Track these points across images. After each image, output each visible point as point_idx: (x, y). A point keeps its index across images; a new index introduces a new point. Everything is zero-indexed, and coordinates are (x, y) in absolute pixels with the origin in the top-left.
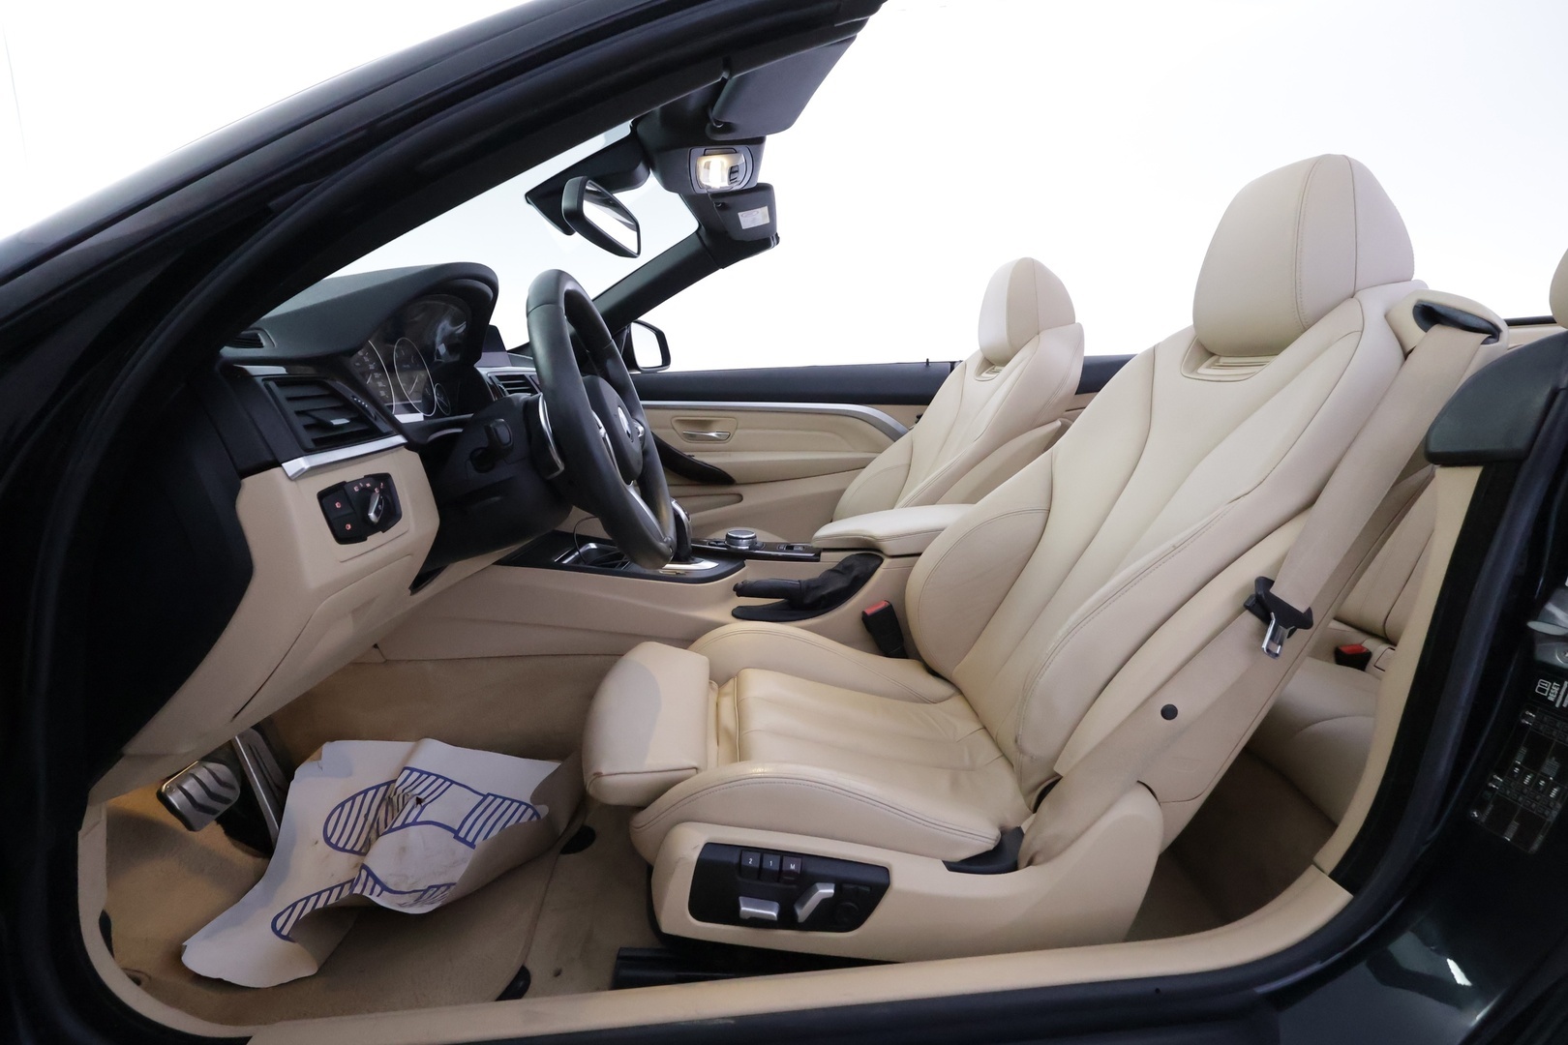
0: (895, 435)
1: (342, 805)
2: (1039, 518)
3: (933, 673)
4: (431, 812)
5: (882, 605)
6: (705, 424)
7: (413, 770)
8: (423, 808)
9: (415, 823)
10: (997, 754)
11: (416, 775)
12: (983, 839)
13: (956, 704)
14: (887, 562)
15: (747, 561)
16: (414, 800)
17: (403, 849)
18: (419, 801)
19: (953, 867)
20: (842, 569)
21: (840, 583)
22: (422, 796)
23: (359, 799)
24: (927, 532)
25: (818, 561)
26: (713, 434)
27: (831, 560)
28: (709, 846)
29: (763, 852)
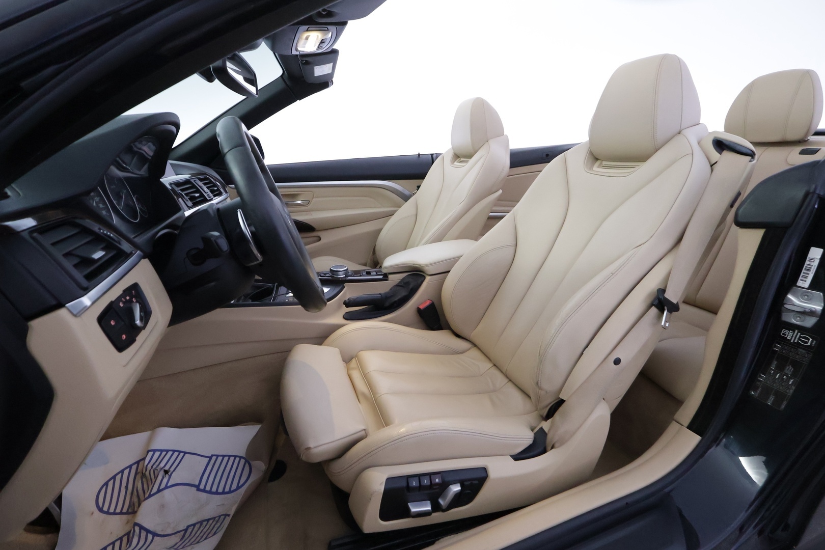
0: (406, 198)
1: (106, 484)
2: (512, 250)
3: (458, 336)
4: (176, 478)
5: (428, 303)
6: (294, 196)
7: (155, 451)
8: (170, 476)
9: (167, 487)
10: (507, 380)
11: (157, 454)
12: (526, 438)
13: (474, 352)
14: (428, 278)
15: (346, 284)
16: (162, 473)
17: (163, 506)
18: (166, 472)
19: (517, 457)
20: (402, 284)
21: (403, 293)
22: (167, 468)
23: (118, 477)
24: (449, 260)
25: (387, 280)
26: (299, 202)
27: (394, 279)
28: (389, 480)
29: (419, 476)
